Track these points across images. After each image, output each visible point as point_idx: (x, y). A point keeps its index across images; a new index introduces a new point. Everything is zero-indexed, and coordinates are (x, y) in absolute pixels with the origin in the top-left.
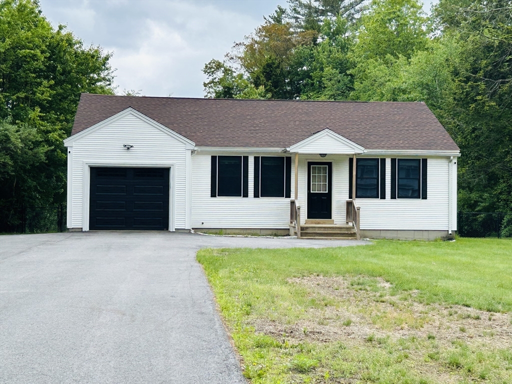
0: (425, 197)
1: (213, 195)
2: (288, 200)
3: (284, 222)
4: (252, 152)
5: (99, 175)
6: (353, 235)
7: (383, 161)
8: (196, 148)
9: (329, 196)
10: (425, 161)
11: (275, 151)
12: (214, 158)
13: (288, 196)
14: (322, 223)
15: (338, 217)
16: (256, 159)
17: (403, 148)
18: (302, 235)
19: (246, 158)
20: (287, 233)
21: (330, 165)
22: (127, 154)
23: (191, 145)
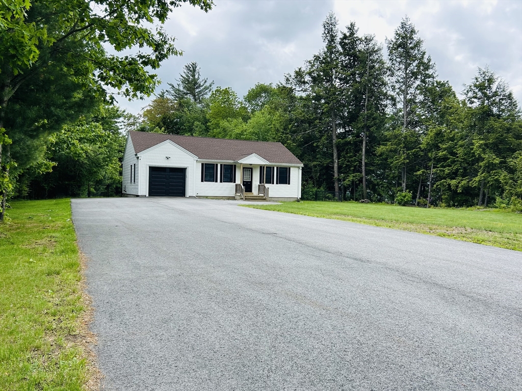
0: (289, 184)
1: (202, 181)
2: (235, 184)
3: (233, 193)
4: (219, 162)
5: (154, 170)
6: (265, 199)
7: (273, 168)
8: (199, 160)
9: (251, 182)
10: (290, 168)
11: (230, 162)
12: (202, 164)
13: (235, 182)
14: (249, 194)
15: (255, 191)
16: (221, 165)
17: (281, 162)
18: (246, 199)
19: (217, 165)
20: (233, 198)
21: (252, 169)
22: (167, 161)
23: (196, 158)
